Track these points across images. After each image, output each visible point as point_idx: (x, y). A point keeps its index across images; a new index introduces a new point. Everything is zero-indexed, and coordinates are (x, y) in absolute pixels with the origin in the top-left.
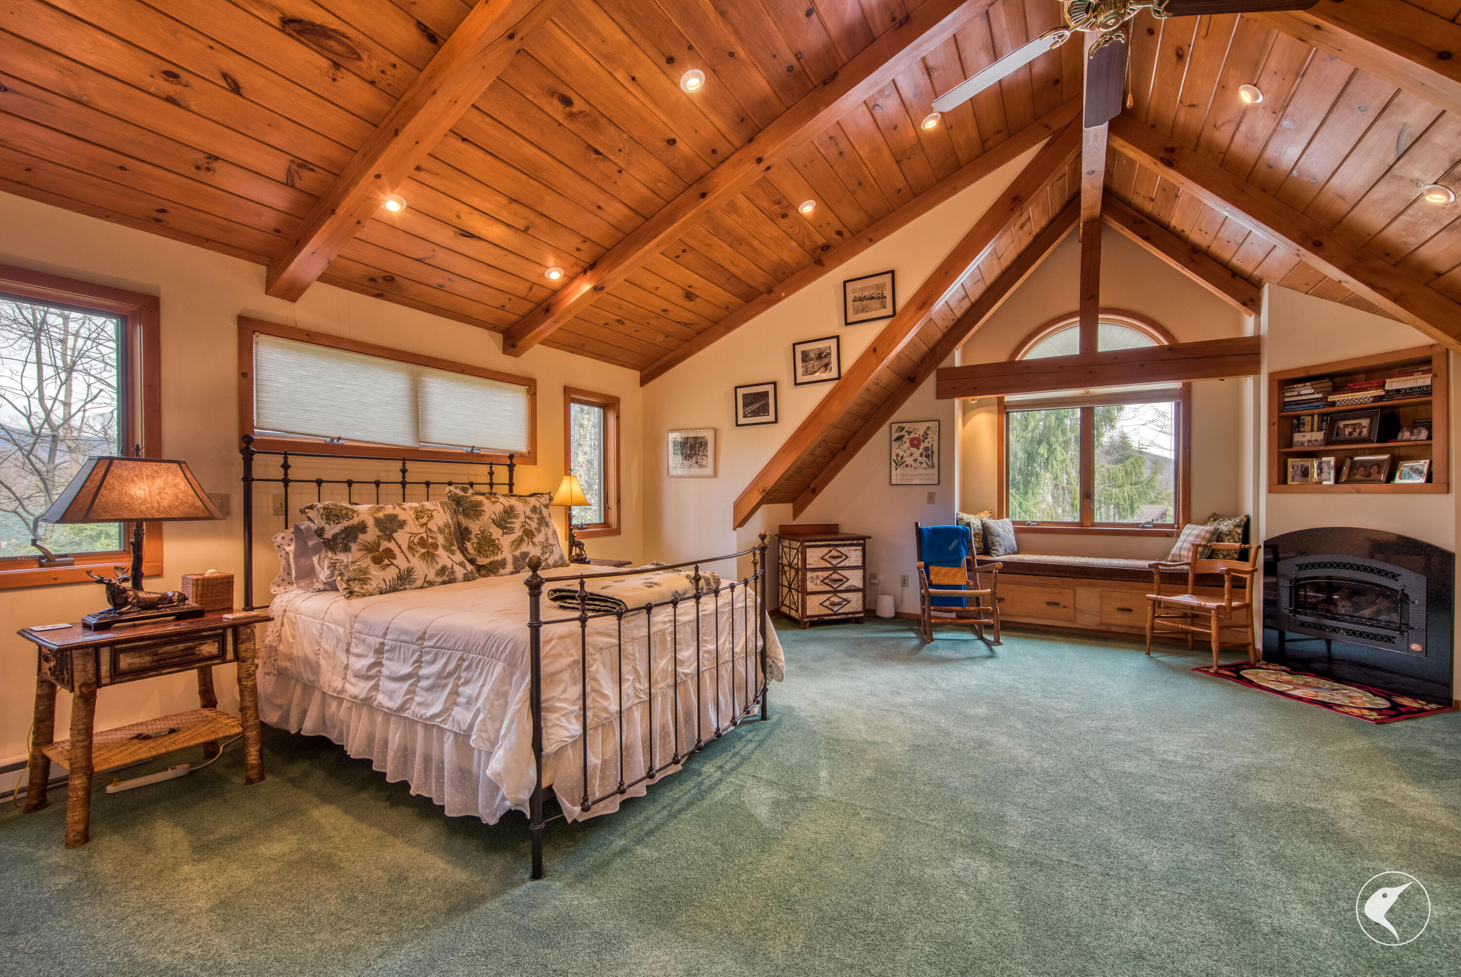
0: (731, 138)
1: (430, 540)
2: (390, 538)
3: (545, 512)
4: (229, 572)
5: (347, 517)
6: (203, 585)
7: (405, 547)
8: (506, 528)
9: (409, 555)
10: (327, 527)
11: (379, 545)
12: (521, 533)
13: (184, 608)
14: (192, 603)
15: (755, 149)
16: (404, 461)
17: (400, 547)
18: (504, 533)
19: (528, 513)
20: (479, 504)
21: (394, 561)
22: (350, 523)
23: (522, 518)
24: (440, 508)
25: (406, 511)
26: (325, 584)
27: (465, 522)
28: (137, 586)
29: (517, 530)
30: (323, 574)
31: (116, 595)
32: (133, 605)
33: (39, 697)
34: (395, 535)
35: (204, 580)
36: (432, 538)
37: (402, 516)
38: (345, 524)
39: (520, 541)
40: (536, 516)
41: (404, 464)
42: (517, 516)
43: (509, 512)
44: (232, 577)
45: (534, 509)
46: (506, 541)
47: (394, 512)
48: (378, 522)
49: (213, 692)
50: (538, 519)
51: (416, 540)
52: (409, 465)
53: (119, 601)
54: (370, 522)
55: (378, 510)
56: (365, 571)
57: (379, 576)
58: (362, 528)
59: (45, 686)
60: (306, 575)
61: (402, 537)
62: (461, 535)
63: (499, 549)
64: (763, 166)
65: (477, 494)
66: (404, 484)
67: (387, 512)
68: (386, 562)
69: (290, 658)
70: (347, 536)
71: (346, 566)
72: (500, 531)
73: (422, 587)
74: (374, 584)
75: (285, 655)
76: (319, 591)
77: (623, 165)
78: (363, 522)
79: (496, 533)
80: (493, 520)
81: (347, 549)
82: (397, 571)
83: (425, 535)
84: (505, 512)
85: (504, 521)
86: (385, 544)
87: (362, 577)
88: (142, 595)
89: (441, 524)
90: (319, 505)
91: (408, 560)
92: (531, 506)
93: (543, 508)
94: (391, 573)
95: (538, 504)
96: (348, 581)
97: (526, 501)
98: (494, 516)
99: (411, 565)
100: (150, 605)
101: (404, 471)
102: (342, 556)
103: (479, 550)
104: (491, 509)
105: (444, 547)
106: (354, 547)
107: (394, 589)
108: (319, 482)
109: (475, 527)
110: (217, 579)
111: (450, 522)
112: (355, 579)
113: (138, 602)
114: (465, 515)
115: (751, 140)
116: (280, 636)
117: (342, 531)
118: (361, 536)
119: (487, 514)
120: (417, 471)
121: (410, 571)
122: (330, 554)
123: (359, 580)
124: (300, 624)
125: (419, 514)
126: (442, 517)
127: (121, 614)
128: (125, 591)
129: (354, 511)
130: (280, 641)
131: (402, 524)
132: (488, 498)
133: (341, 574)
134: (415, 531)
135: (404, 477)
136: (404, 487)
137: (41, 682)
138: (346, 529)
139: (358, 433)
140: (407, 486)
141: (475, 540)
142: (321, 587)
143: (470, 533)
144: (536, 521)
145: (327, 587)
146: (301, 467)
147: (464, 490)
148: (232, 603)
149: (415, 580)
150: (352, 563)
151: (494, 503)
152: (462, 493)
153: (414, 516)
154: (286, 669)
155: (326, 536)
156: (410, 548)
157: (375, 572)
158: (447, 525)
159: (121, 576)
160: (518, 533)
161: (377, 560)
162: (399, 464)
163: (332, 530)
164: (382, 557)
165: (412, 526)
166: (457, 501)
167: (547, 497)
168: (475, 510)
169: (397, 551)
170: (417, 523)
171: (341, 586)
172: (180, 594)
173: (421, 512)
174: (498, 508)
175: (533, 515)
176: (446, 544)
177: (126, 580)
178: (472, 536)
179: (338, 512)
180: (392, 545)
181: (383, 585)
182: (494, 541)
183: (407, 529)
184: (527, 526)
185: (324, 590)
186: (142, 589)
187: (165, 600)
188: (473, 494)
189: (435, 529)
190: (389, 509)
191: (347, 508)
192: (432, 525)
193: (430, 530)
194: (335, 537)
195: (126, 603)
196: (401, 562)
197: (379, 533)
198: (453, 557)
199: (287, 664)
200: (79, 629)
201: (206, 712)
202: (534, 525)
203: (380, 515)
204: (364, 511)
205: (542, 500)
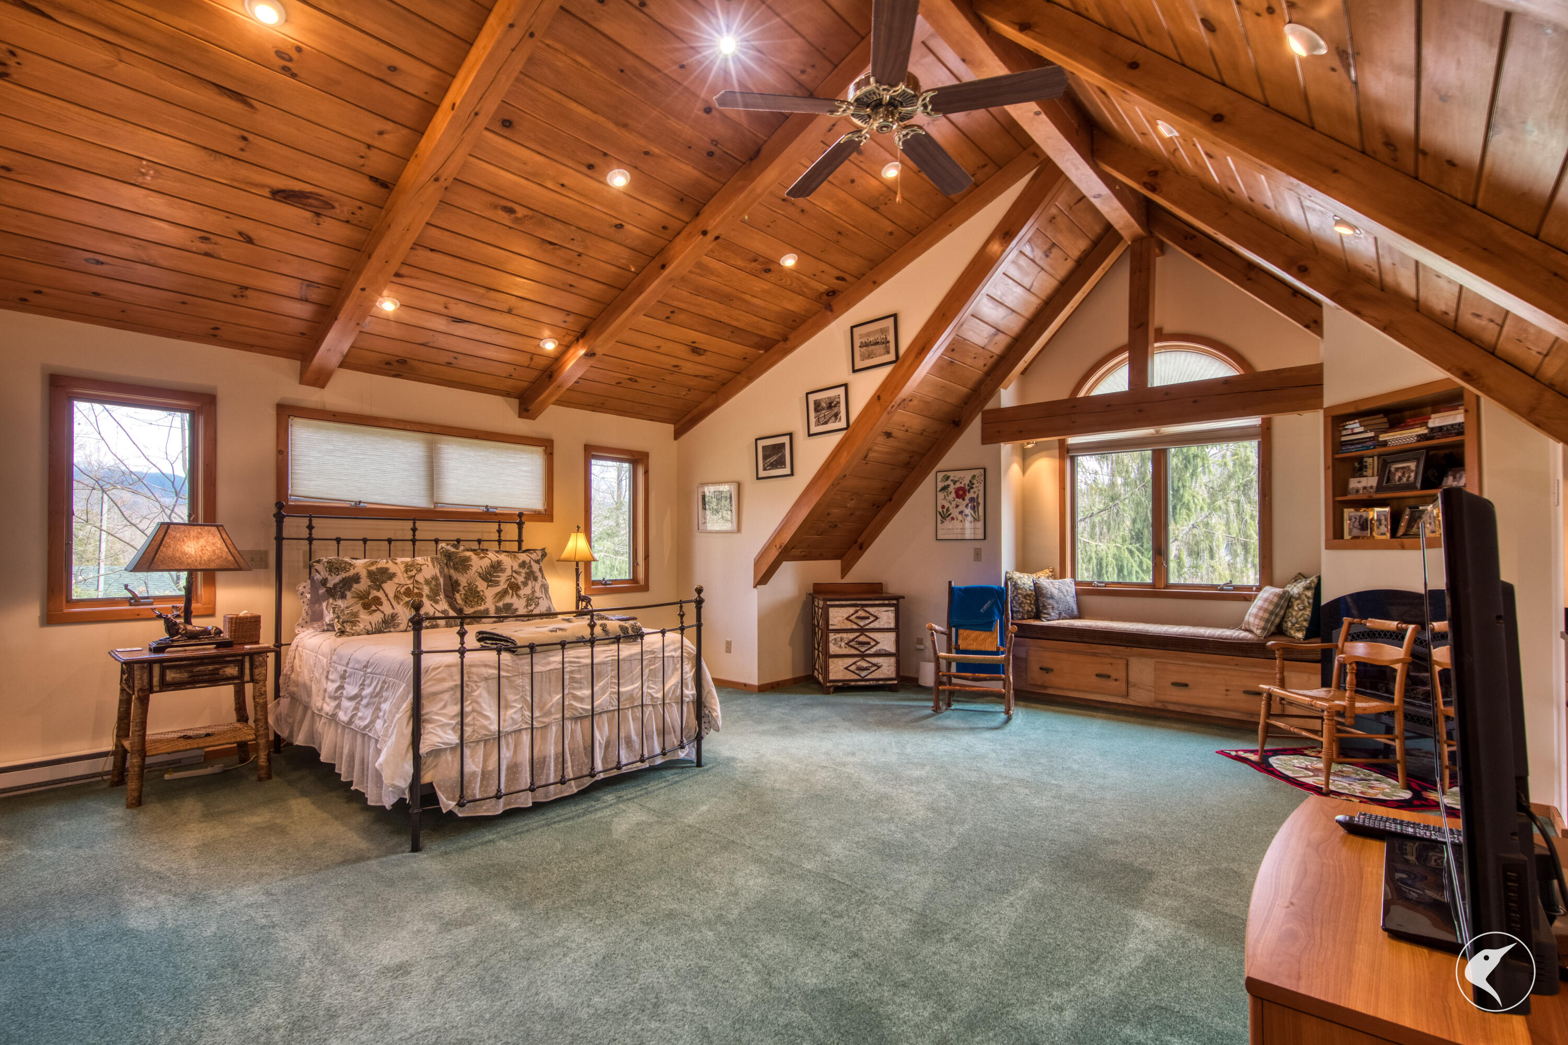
0: (678, 215)
1: (416, 591)
2: (379, 588)
3: (535, 567)
4: (256, 613)
5: (345, 570)
6: (236, 623)
7: (391, 596)
8: (491, 581)
9: (395, 603)
10: (329, 577)
11: (369, 594)
12: (506, 586)
13: (218, 639)
14: (226, 635)
15: (701, 223)
16: (414, 520)
17: (387, 596)
18: (488, 586)
19: (516, 567)
20: (468, 559)
21: (380, 607)
22: (347, 575)
23: (509, 572)
24: (430, 563)
25: (397, 565)
26: (328, 625)
27: (455, 575)
28: (188, 621)
29: (502, 583)
30: (328, 617)
31: (171, 627)
32: (182, 635)
33: (121, 701)
34: (384, 585)
35: (237, 618)
36: (418, 588)
37: (392, 568)
38: (344, 575)
39: (504, 593)
40: (523, 571)
41: (414, 523)
42: (503, 571)
43: (497, 567)
44: (259, 617)
45: (523, 565)
46: (489, 593)
47: (386, 566)
48: (371, 574)
49: (245, 710)
50: (526, 573)
51: (403, 590)
52: (419, 524)
53: (173, 631)
54: (364, 574)
55: (372, 564)
56: (355, 615)
57: (367, 619)
58: (356, 579)
59: (125, 694)
60: (315, 617)
61: (390, 587)
62: (452, 587)
63: (483, 600)
64: (710, 237)
65: (468, 550)
66: (414, 541)
67: (379, 566)
68: (374, 608)
69: (297, 684)
70: (344, 585)
71: (343, 611)
72: (485, 584)
73: (406, 631)
74: (362, 626)
75: (295, 682)
76: (324, 631)
77: (580, 250)
78: (357, 574)
79: (481, 585)
80: (480, 574)
81: (343, 597)
82: (382, 615)
83: (411, 586)
84: (492, 566)
85: (490, 575)
86: (374, 593)
87: (353, 620)
88: (189, 627)
89: (428, 576)
90: (325, 560)
91: (393, 607)
92: (520, 561)
93: (533, 563)
94: (377, 617)
95: (528, 560)
96: (343, 622)
97: (515, 556)
98: (480, 570)
99: (395, 611)
100: (193, 636)
101: (414, 530)
102: (340, 603)
103: (466, 600)
104: (478, 564)
105: (428, 596)
106: (349, 594)
107: (379, 631)
108: (338, 540)
109: (463, 580)
110: (247, 618)
111: (439, 575)
112: (347, 622)
113: (186, 633)
114: (456, 569)
115: (698, 214)
116: (292, 667)
117: (341, 581)
118: (355, 586)
119: (474, 569)
120: (426, 529)
121: (394, 616)
122: (331, 601)
123: (351, 622)
124: (304, 656)
125: (408, 568)
126: (429, 569)
127: (173, 641)
128: (176, 624)
129: (351, 565)
130: (292, 671)
131: (392, 576)
132: (477, 554)
133: (338, 617)
134: (403, 582)
135: (414, 535)
136: (414, 545)
137: (122, 690)
138: (343, 579)
139: (377, 497)
140: (417, 543)
141: (463, 592)
142: (326, 628)
143: (459, 585)
144: (523, 575)
145: (330, 628)
146: (323, 527)
147: (454, 546)
148: (259, 638)
149: (398, 625)
150: (347, 608)
151: (482, 558)
152: (452, 550)
153: (403, 570)
154: (294, 693)
155: (328, 585)
156: (396, 597)
157: (364, 616)
158: (435, 578)
159: (175, 613)
160: (503, 586)
161: (366, 606)
162: (410, 524)
163: (333, 580)
164: (370, 604)
165: (402, 578)
166: (448, 556)
167: (540, 553)
168: (463, 565)
169: (384, 599)
170: (405, 575)
171: (337, 626)
172: (217, 628)
173: (411, 566)
174: (486, 563)
175: (521, 570)
176: (431, 594)
177: (178, 616)
178: (461, 588)
179: (337, 566)
180: (380, 594)
181: (369, 627)
182: (479, 592)
183: (396, 580)
184: (513, 580)
185: (328, 630)
186: (191, 624)
187: (206, 632)
188: (464, 551)
189: (422, 581)
190: (383, 563)
191: (346, 562)
192: (420, 578)
193: (417, 582)
194: (335, 586)
195: (177, 633)
196: (387, 609)
197: (370, 583)
198: (436, 606)
199: (295, 689)
200: (147, 651)
201: (239, 725)
202: (520, 579)
203: (373, 568)
204: (360, 565)
205: (534, 556)
